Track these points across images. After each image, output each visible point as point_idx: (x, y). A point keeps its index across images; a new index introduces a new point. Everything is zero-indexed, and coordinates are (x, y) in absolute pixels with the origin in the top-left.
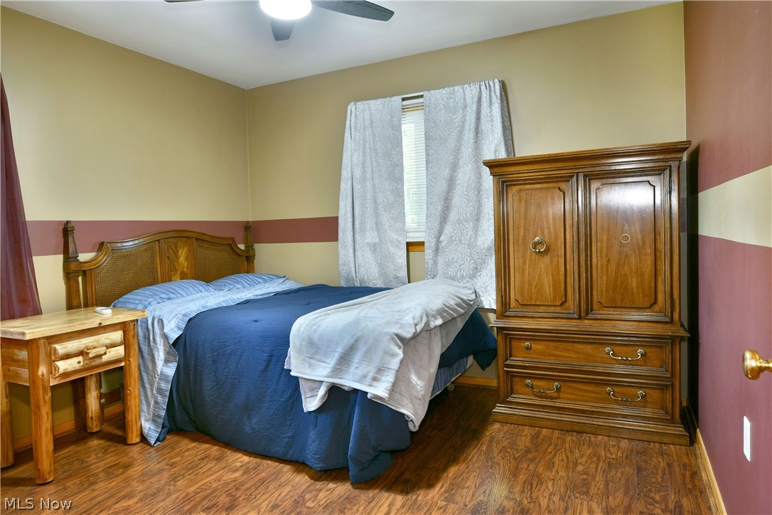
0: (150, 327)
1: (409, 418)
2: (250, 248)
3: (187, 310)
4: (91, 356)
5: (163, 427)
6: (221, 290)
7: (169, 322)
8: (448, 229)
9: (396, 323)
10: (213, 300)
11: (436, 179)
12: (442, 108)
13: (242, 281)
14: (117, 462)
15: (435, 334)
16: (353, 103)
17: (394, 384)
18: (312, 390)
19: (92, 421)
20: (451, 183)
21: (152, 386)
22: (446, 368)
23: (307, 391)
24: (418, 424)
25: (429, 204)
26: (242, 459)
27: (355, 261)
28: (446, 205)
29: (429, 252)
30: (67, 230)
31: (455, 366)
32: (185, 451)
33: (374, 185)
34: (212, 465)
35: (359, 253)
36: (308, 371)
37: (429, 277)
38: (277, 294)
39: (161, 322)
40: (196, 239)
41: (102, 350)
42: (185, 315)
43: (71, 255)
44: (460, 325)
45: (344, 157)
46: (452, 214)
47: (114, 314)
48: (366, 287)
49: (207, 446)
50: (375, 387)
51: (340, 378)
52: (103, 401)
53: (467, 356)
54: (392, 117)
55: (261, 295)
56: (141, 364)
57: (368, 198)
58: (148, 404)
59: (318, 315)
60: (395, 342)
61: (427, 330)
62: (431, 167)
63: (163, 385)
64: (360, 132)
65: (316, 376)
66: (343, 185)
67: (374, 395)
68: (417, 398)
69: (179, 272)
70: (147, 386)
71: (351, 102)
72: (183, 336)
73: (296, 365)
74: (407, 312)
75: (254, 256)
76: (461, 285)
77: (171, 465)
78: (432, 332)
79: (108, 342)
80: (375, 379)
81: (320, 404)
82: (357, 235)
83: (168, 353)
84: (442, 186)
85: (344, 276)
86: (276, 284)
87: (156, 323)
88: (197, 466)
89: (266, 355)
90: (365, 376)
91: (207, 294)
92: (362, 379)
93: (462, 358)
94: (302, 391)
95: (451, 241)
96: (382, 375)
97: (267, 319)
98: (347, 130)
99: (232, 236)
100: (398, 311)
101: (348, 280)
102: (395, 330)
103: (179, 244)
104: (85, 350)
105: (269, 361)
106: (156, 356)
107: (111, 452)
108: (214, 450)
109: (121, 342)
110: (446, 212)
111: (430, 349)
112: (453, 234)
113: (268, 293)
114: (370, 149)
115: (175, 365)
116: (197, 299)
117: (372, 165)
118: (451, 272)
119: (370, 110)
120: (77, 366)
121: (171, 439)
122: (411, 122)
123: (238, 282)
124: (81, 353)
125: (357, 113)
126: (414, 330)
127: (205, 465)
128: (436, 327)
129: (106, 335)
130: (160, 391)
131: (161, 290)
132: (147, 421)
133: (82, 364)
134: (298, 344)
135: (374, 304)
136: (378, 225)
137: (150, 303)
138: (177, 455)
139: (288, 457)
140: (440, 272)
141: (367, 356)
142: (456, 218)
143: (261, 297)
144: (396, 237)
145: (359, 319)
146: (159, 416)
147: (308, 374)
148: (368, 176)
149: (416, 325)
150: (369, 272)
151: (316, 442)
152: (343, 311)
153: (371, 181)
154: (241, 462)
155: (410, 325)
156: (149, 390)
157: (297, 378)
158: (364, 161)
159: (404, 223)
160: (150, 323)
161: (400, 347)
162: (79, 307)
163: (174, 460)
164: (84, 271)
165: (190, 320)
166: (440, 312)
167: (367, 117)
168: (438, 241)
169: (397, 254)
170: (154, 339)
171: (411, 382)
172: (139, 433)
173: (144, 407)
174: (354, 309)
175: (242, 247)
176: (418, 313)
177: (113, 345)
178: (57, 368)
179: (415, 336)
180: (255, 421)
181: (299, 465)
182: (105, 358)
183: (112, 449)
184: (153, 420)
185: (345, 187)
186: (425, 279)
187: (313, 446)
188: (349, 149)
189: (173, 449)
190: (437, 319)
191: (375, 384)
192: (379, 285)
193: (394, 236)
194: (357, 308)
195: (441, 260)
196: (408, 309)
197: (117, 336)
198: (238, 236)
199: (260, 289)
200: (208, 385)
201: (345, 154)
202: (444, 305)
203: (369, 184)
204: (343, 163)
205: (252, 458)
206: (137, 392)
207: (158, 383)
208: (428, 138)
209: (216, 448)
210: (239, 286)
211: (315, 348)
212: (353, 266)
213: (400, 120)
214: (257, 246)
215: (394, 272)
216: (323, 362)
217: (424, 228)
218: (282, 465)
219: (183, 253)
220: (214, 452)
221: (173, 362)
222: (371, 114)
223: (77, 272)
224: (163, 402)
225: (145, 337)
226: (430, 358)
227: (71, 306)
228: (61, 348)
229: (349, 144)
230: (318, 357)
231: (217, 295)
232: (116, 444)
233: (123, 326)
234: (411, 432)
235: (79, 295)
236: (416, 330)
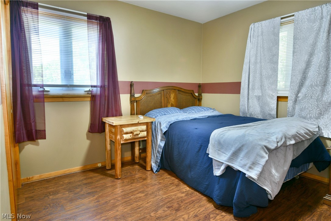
0: (157, 125)
1: (268, 192)
2: (200, 95)
3: (170, 120)
4: (134, 134)
5: (159, 166)
6: (186, 113)
7: (163, 124)
8: (304, 90)
9: (266, 140)
10: (181, 117)
11: (298, 62)
12: (306, 20)
13: (195, 109)
14: (141, 176)
15: (289, 148)
16: (253, 24)
17: (261, 173)
18: (218, 166)
19: (136, 158)
20: (308, 64)
21: (156, 149)
22: (294, 168)
23: (216, 165)
24: (273, 196)
25: (293, 76)
26: (186, 188)
27: (248, 104)
28: (304, 76)
29: (290, 103)
30: (132, 85)
31: (300, 168)
32: (165, 179)
33: (261, 66)
34: (174, 188)
35: (250, 101)
36: (217, 156)
37: (289, 116)
38: (209, 117)
39: (160, 123)
40: (178, 90)
41: (138, 132)
42: (169, 122)
43: (132, 95)
44: (306, 145)
45: (246, 52)
46: (307, 82)
47: (144, 118)
48: (252, 118)
49: (174, 178)
50: (250, 172)
51: (232, 163)
52: (141, 151)
53: (309, 162)
54: (274, 29)
55: (202, 116)
56: (153, 140)
57: (257, 72)
58: (154, 156)
59: (225, 130)
60: (264, 150)
61: (285, 145)
62: (296, 55)
63: (159, 150)
64: (255, 39)
65: (220, 159)
66: (244, 66)
67: (249, 176)
68: (274, 182)
69: (170, 104)
70: (154, 149)
71: (252, 23)
72: (168, 131)
73: (212, 152)
74: (273, 134)
75: (202, 99)
76: (310, 122)
77: (159, 183)
78: (288, 147)
79: (141, 129)
80: (250, 168)
81: (221, 174)
82: (250, 91)
83: (162, 137)
84: (303, 65)
85: (242, 111)
86: (209, 112)
87: (158, 124)
88: (168, 186)
89: (199, 145)
90: (245, 165)
91: (180, 114)
92: (243, 166)
93: (306, 163)
94: (213, 165)
95: (305, 96)
96: (255, 166)
97: (201, 128)
98: (249, 38)
99: (192, 89)
100: (268, 133)
101: (244, 113)
102: (264, 143)
103: (171, 92)
104: (133, 132)
105: (200, 148)
106: (158, 138)
107: (140, 172)
108: (176, 181)
109: (146, 130)
110: (303, 80)
111: (285, 156)
112: (307, 93)
113: (205, 116)
114: (260, 47)
115: (164, 142)
116: (175, 116)
117: (261, 56)
118: (303, 114)
119: (262, 26)
120: (130, 137)
121: (162, 172)
122: (286, 31)
123: (193, 110)
124: (132, 133)
125: (255, 29)
126: (276, 145)
127: (171, 187)
128: (290, 145)
129: (140, 127)
130: (158, 152)
131: (162, 110)
132: (153, 162)
133: (131, 137)
134: (213, 143)
135: (255, 128)
136: (262, 86)
137: (157, 116)
138: (162, 179)
139: (206, 193)
140: (296, 114)
141: (247, 155)
142: (310, 84)
143: (202, 117)
144: (272, 93)
145: (245, 135)
146: (157, 162)
147: (217, 158)
148: (258, 62)
149: (278, 142)
150: (255, 110)
151: (218, 191)
152: (238, 129)
153: (259, 64)
154: (185, 189)
155: (274, 142)
156: (155, 151)
157: (212, 159)
158: (257, 54)
159: (277, 86)
160: (157, 124)
161: (266, 153)
162: (134, 114)
163: (160, 181)
164: (137, 101)
165: (171, 124)
166: (294, 137)
167: (260, 30)
168: (297, 96)
169: (271, 103)
170: (157, 131)
171: (272, 173)
172: (150, 166)
173: (153, 157)
174: (243, 129)
175: (197, 94)
176: (280, 136)
177: (143, 131)
178: (123, 137)
179: (277, 148)
180: (192, 173)
181: (210, 199)
182: (140, 136)
183: (141, 171)
184: (155, 163)
185: (245, 67)
186: (287, 117)
187: (216, 192)
188: (249, 48)
189: (161, 176)
190: (291, 140)
191: (250, 170)
192: (260, 117)
193: (270, 92)
194: (245, 129)
195: (297, 107)
196: (273, 133)
197: (144, 127)
198: (195, 89)
199: (202, 114)
200: (175, 153)
201: (247, 51)
202: (297, 133)
203: (258, 66)
204: (246, 55)
205: (190, 189)
206: (150, 151)
207: (158, 148)
208: (295, 38)
209: (177, 180)
210: (193, 112)
211: (221, 146)
212: (247, 106)
213: (279, 30)
214: (203, 94)
215: (268, 111)
216: (224, 153)
217: (288, 89)
218: (202, 196)
219: (172, 96)
220: (176, 182)
221: (163, 141)
222: (262, 28)
223: (134, 101)
224: (159, 156)
225: (155, 129)
226: (285, 161)
227: (132, 114)
228: (125, 130)
229: (249, 45)
230: (222, 150)
231: (183, 115)
232: (143, 169)
233: (147, 124)
234: (269, 200)
235: (134, 110)
236: (277, 145)
